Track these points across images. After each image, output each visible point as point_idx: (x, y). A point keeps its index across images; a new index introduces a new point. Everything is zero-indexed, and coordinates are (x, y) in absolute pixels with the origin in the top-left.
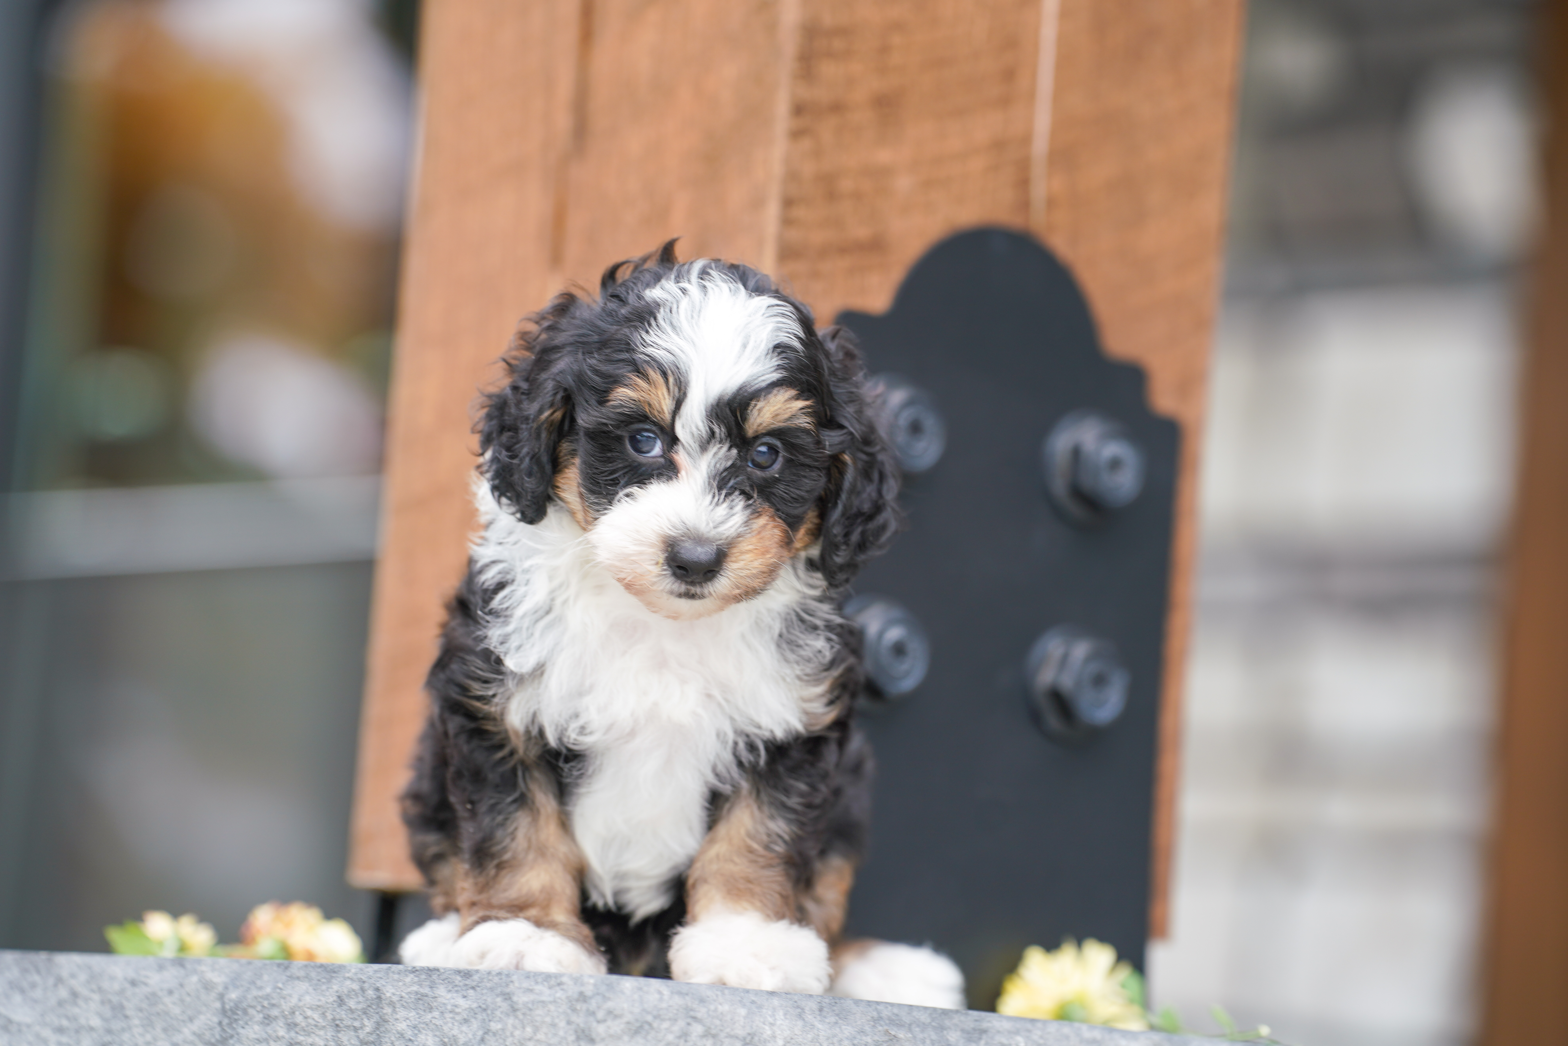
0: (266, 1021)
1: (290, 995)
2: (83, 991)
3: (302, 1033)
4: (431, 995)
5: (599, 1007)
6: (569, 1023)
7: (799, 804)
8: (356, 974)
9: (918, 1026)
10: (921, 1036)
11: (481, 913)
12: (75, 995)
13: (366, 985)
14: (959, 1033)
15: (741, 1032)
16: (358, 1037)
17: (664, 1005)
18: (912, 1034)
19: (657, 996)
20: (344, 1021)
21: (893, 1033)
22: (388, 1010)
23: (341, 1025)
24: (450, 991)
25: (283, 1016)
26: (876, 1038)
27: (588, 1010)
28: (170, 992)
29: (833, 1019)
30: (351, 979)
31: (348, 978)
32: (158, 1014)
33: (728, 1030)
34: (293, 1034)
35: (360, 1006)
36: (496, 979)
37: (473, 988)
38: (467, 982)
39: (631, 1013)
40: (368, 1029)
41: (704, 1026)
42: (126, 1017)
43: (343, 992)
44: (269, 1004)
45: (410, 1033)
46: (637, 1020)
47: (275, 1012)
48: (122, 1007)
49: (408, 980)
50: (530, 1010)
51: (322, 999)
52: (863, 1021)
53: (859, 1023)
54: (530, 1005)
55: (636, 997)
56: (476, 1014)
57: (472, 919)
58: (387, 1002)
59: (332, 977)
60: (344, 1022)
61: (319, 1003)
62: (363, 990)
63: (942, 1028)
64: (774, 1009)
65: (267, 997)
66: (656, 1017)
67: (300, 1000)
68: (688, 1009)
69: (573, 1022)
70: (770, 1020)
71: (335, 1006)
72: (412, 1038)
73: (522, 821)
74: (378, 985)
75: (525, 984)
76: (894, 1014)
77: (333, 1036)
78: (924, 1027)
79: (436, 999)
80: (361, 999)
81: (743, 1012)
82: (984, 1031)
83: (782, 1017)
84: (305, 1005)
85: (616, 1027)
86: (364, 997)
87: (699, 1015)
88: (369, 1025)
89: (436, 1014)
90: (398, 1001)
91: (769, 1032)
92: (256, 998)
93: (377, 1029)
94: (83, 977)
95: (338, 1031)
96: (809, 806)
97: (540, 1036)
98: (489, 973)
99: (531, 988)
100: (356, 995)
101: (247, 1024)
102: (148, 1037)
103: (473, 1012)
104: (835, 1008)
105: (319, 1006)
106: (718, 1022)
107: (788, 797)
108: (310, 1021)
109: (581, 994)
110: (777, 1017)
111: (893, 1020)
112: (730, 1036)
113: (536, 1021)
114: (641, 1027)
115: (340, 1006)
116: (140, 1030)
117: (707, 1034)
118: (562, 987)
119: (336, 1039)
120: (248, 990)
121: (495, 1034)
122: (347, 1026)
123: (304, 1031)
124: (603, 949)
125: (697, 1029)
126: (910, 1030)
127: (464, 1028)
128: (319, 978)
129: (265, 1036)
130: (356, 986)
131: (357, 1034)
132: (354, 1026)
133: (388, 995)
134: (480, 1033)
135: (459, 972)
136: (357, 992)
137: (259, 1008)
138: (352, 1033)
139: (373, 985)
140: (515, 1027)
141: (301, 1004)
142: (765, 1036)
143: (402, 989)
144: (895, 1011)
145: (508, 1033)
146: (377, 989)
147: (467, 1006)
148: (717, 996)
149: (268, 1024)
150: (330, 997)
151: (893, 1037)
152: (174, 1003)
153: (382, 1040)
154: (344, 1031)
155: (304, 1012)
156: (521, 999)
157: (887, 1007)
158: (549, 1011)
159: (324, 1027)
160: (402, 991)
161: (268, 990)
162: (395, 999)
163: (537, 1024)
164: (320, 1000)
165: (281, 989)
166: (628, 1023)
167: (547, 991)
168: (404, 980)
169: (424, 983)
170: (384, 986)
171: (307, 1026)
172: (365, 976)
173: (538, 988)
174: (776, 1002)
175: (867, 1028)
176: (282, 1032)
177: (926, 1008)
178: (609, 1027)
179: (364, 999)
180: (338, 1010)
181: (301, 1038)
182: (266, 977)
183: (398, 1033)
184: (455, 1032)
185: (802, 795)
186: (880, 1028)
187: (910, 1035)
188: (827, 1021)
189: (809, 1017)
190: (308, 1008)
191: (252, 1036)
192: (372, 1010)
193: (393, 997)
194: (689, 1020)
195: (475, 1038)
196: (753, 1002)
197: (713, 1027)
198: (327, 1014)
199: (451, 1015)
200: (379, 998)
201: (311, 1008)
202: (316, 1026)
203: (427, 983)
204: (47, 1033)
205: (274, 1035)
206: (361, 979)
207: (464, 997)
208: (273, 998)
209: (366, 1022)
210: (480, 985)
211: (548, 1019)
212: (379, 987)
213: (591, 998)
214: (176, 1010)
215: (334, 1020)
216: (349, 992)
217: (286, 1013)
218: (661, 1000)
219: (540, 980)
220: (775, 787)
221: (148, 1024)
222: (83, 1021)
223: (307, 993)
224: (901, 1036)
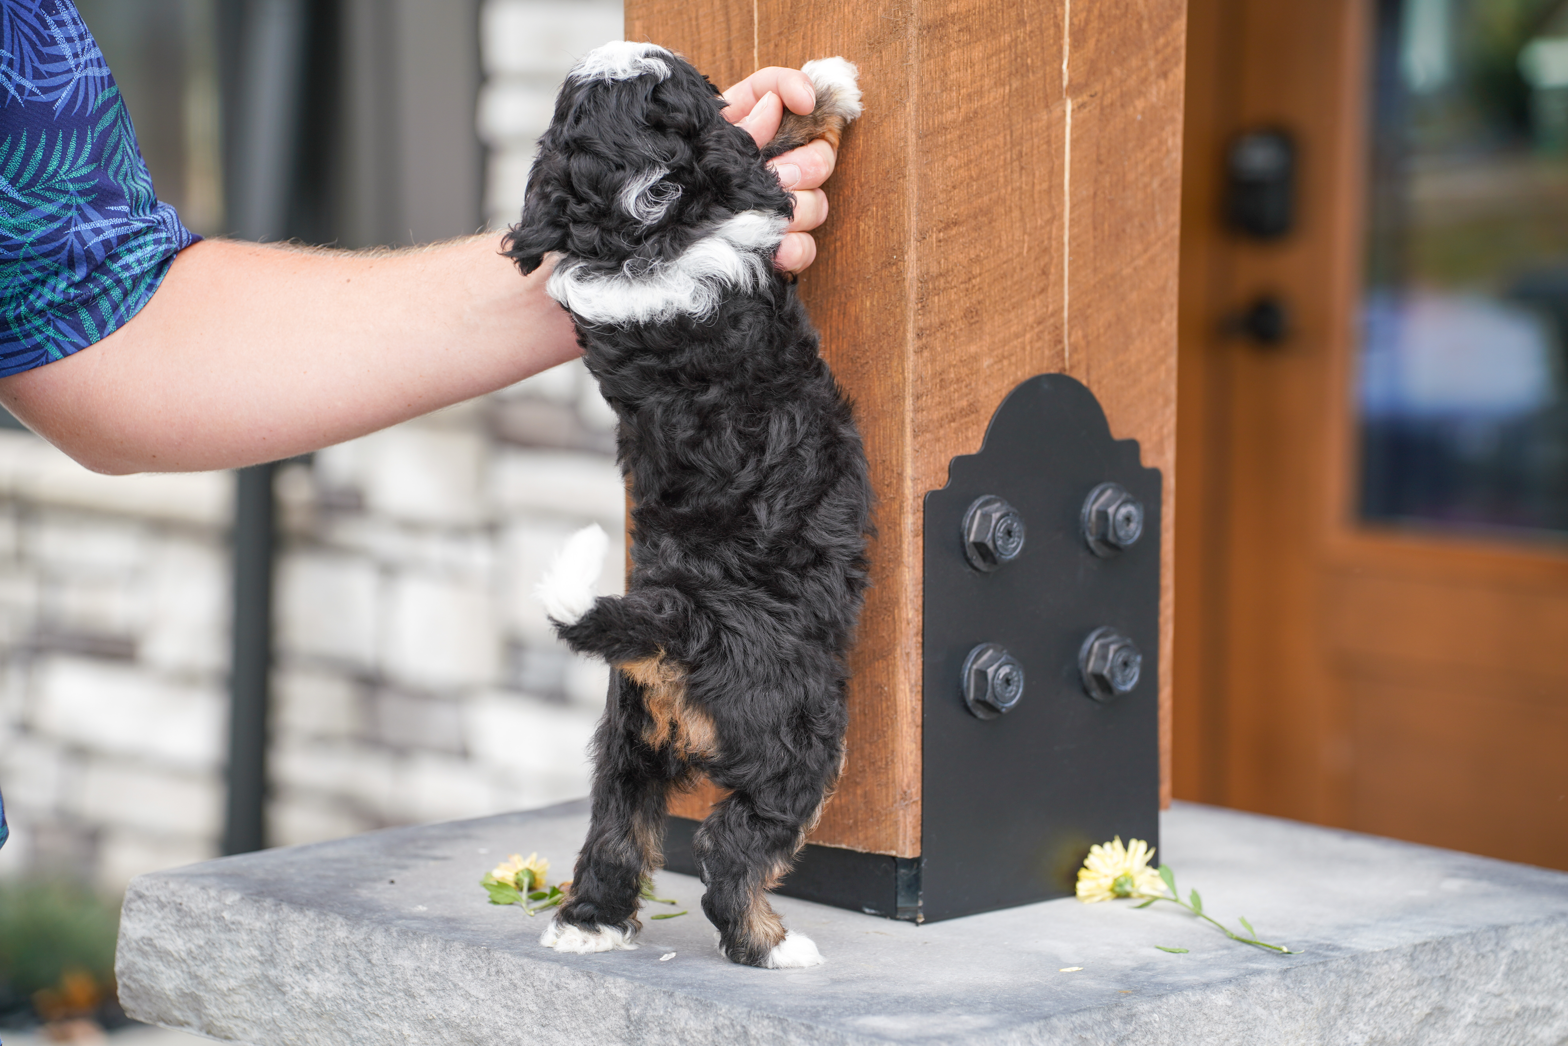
2: (520, 984)
12: (514, 985)
13: (734, 1022)
28: (586, 998)
29: (1047, 1036)
32: (579, 1011)
35: (732, 1036)
42: (556, 1009)
48: (553, 1003)
65: (662, 1017)
67: (686, 1024)
80: (732, 1031)
94: (518, 974)
100: (728, 1027)
102: (574, 1025)
116: (568, 1019)
120: (646, 1009)
130: (727, 1022)
133: (753, 1033)
137: (656, 1023)
146: (743, 1027)
152: (590, 1005)
161: (662, 1013)
162: (758, 1036)
175: (1068, 1037)
191: (653, 1041)
201: (696, 1031)
214: (593, 1011)
221: (573, 1015)
222: (523, 1005)
223: (690, 1018)
224: (1089, 1037)
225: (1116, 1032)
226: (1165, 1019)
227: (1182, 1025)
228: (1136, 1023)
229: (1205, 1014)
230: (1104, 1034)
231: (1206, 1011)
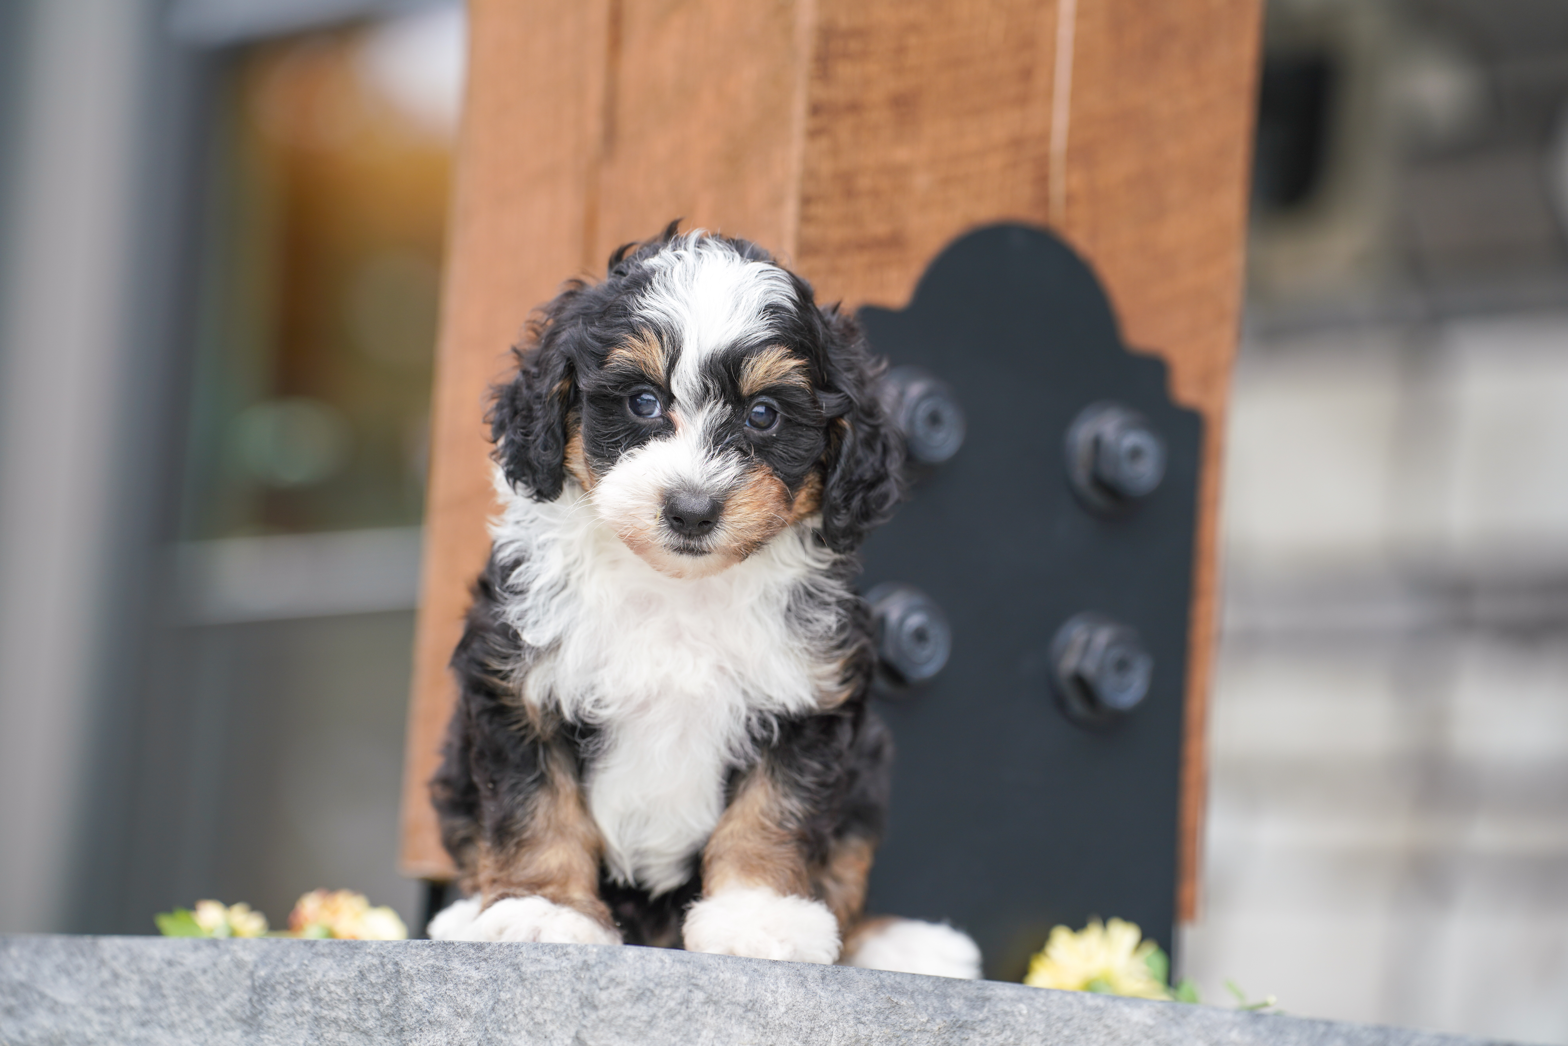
0: (293, 997)
1: (315, 972)
2: (124, 972)
3: (326, 1007)
4: (446, 968)
5: (601, 975)
6: (574, 991)
7: (813, 783)
8: (377, 949)
9: (921, 994)
10: (924, 1003)
11: (501, 891)
12: (116, 976)
13: (386, 960)
14: (962, 1001)
15: (742, 999)
16: (379, 1010)
17: (666, 973)
18: (914, 1001)
19: (659, 964)
20: (365, 994)
21: (895, 1000)
22: (406, 983)
23: (363, 999)
24: (464, 963)
25: (309, 992)
26: (878, 1005)
27: (591, 978)
28: (205, 971)
29: (836, 987)
30: (372, 955)
31: (369, 953)
32: (193, 993)
33: (730, 997)
34: (317, 1009)
35: (380, 981)
36: (507, 951)
37: (485, 960)
38: (479, 955)
39: (633, 980)
40: (388, 1003)
41: (705, 993)
42: (164, 996)
43: (364, 967)
44: (296, 980)
45: (427, 1005)
46: (639, 988)
47: (301, 988)
48: (159, 987)
49: (425, 954)
50: (538, 979)
51: (345, 974)
52: (865, 989)
53: (861, 991)
54: (537, 975)
55: (638, 965)
56: (487, 984)
57: (492, 896)
58: (405, 975)
59: (354, 953)
60: (365, 996)
61: (341, 979)
62: (383, 964)
63: (945, 996)
64: (777, 978)
65: (294, 973)
66: (657, 985)
67: (324, 976)
68: (690, 977)
69: (577, 990)
70: (773, 988)
71: (357, 980)
72: (428, 1010)
73: (542, 801)
74: (397, 960)
75: (533, 955)
76: (896, 982)
77: (355, 1010)
78: (926, 995)
79: (451, 971)
80: (381, 973)
81: (744, 979)
82: (987, 999)
83: (785, 985)
84: (329, 980)
85: (618, 994)
86: (383, 971)
87: (701, 983)
88: (389, 999)
89: (450, 985)
90: (416, 974)
91: (771, 999)
92: (283, 974)
93: (396, 1001)
94: (124, 959)
95: (360, 1005)
96: (823, 785)
97: (547, 1004)
98: (500, 945)
99: (538, 958)
100: (377, 969)
101: (275, 1000)
102: (184, 1015)
103: (484, 983)
104: (838, 976)
105: (342, 981)
106: (719, 989)
107: (802, 776)
108: (334, 995)
109: (585, 962)
110: (779, 985)
111: (895, 988)
112: (731, 1003)
113: (543, 990)
114: (643, 993)
115: (362, 980)
116: (177, 1008)
117: (708, 1001)
118: (568, 957)
119: (358, 1012)
120: (276, 967)
121: (504, 1004)
122: (368, 1000)
123: (328, 1005)
124: (618, 924)
125: (699, 996)
126: (912, 997)
127: (476, 999)
128: (342, 954)
129: (291, 1011)
130: (376, 961)
131: (377, 1007)
132: (374, 1000)
133: (406, 969)
134: (491, 1003)
135: (472, 945)
136: (377, 966)
137: (286, 984)
138: (373, 1007)
139: (392, 960)
140: (523, 997)
141: (325, 979)
142: (766, 1003)
143: (419, 963)
144: (898, 979)
145: (517, 1003)
146: (396, 964)
147: (479, 978)
148: (719, 964)
149: (295, 1000)
150: (352, 972)
151: (895, 1004)
152: (208, 982)
153: (401, 1013)
154: (366, 1005)
155: (328, 987)
156: (529, 969)
157: (890, 976)
158: (555, 980)
159: (347, 1001)
160: (419, 965)
161: (295, 967)
162: (412, 972)
163: (544, 992)
164: (342, 975)
165: (306, 965)
166: (630, 990)
167: (553, 961)
168: (422, 954)
169: (440, 957)
170: (402, 960)
171: (331, 1001)
172: (385, 951)
173: (545, 958)
174: (778, 970)
175: (870, 996)
176: (307, 1007)
177: (929, 977)
178: (611, 994)
179: (384, 973)
180: (360, 985)
181: (325, 1012)
182: (293, 955)
183: (416, 1005)
184: (468, 1003)
185: (815, 774)
186: (882, 996)
187: (913, 1003)
188: (830, 988)
189: (812, 986)
190: (332, 983)
191: (280, 1011)
192: (391, 984)
193: (411, 971)
194: (690, 987)
195: (486, 1008)
196: (755, 970)
197: (714, 994)
198: (350, 989)
199: (464, 987)
200: (398, 972)
201: (334, 983)
202: (339, 1000)
203: (443, 957)
204: (90, 1013)
205: (300, 1010)
206: (381, 954)
207: (477, 969)
208: (299, 975)
209: (386, 995)
210: (491, 957)
211: (554, 988)
212: (397, 961)
213: (594, 966)
214: (210, 989)
215: (356, 994)
216: (370, 966)
217: (312, 988)
218: (663, 968)
219: (547, 951)
220: (789, 766)
221: (184, 1003)
222: (123, 1001)
223: (331, 968)
224: (904, 1003)
225: (952, 1012)
226: (1038, 1016)
227: (1066, 1032)
228: (989, 1011)
229: (1107, 1026)
230: (930, 1009)
231: (1109, 1022)
